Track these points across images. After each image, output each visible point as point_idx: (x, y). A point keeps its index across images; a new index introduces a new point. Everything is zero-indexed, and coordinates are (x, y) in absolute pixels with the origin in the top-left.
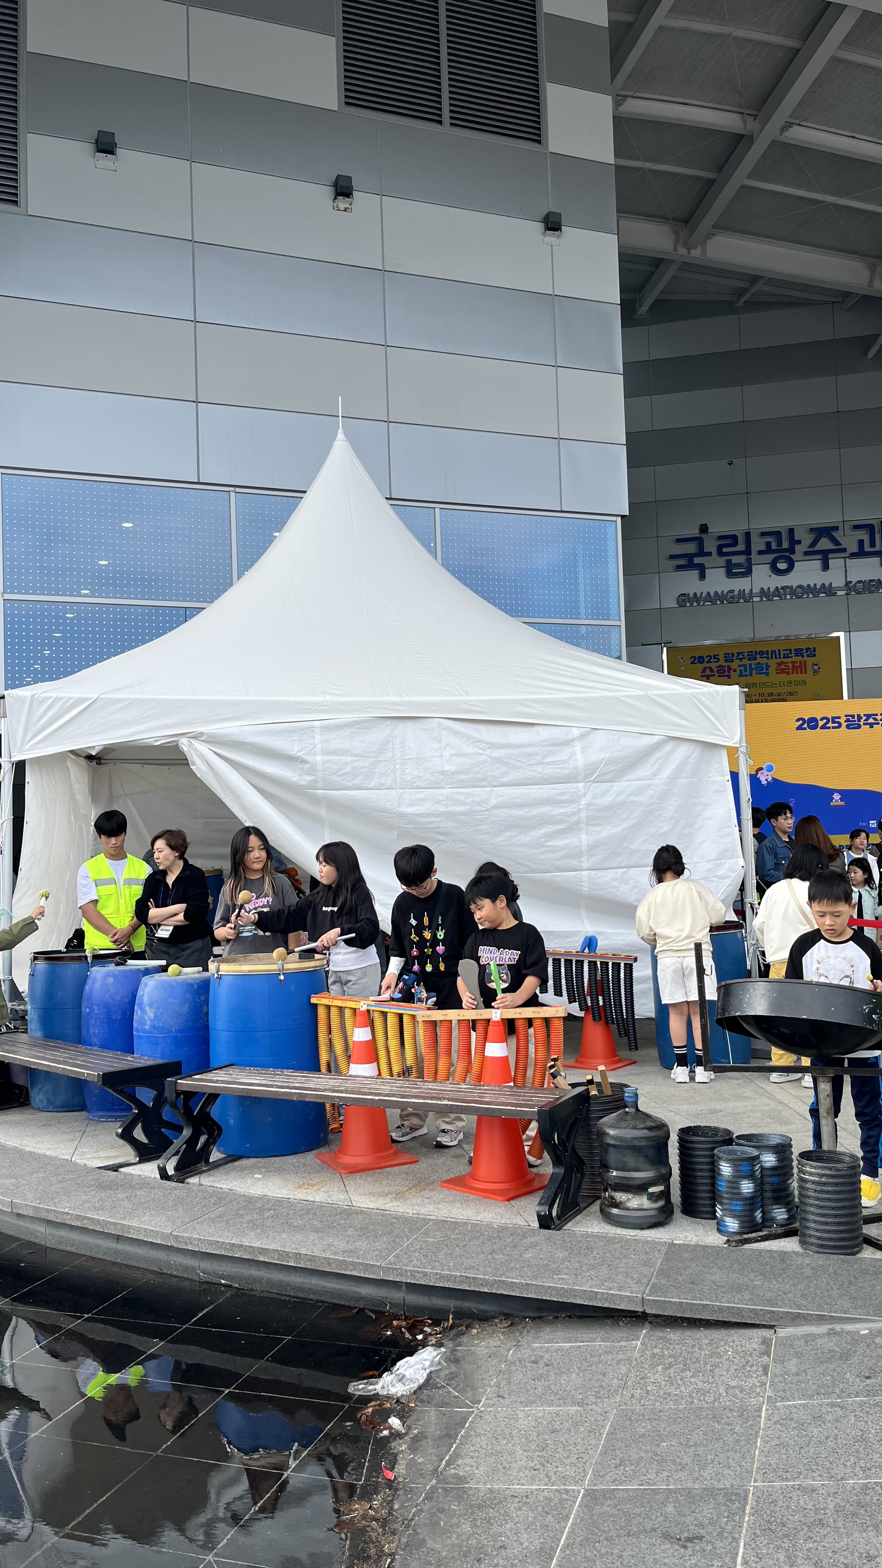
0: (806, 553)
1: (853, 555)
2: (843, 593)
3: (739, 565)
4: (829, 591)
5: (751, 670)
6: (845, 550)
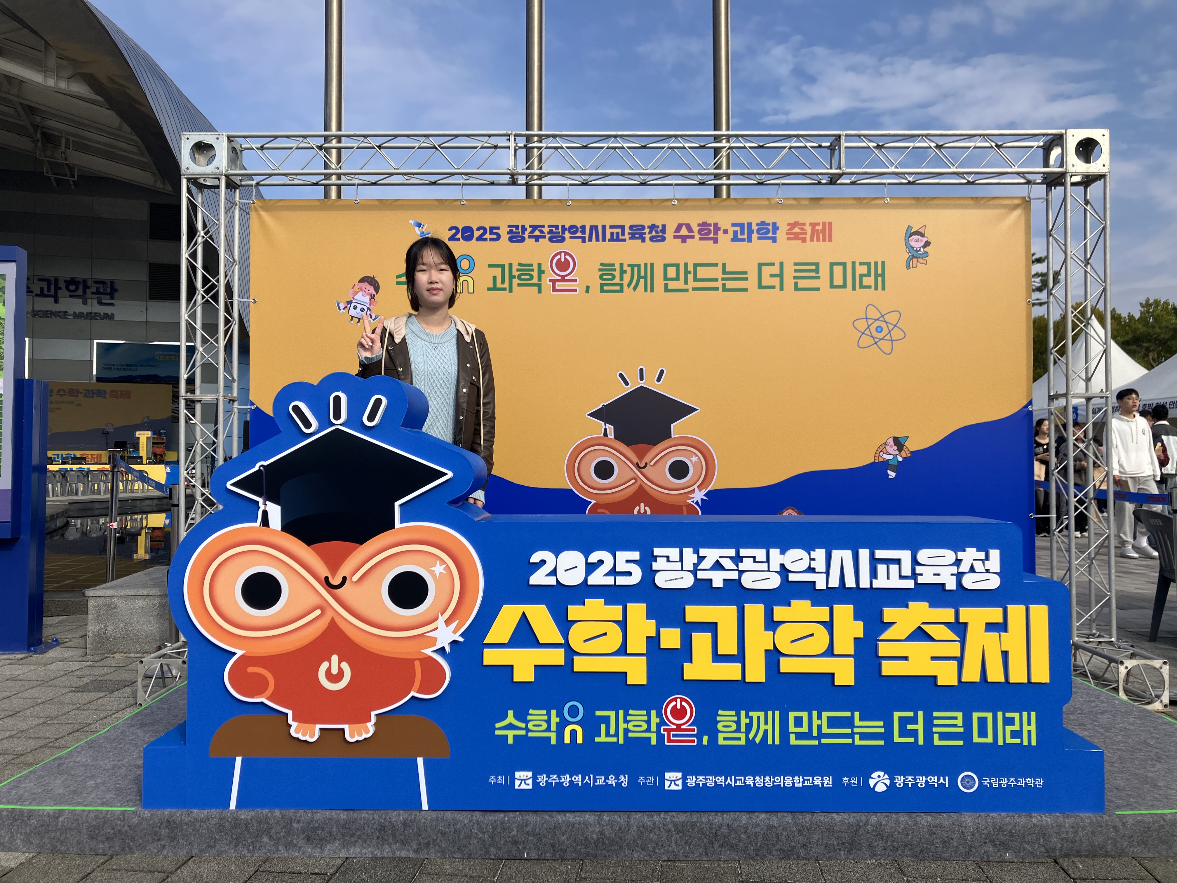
1: (37, 295)
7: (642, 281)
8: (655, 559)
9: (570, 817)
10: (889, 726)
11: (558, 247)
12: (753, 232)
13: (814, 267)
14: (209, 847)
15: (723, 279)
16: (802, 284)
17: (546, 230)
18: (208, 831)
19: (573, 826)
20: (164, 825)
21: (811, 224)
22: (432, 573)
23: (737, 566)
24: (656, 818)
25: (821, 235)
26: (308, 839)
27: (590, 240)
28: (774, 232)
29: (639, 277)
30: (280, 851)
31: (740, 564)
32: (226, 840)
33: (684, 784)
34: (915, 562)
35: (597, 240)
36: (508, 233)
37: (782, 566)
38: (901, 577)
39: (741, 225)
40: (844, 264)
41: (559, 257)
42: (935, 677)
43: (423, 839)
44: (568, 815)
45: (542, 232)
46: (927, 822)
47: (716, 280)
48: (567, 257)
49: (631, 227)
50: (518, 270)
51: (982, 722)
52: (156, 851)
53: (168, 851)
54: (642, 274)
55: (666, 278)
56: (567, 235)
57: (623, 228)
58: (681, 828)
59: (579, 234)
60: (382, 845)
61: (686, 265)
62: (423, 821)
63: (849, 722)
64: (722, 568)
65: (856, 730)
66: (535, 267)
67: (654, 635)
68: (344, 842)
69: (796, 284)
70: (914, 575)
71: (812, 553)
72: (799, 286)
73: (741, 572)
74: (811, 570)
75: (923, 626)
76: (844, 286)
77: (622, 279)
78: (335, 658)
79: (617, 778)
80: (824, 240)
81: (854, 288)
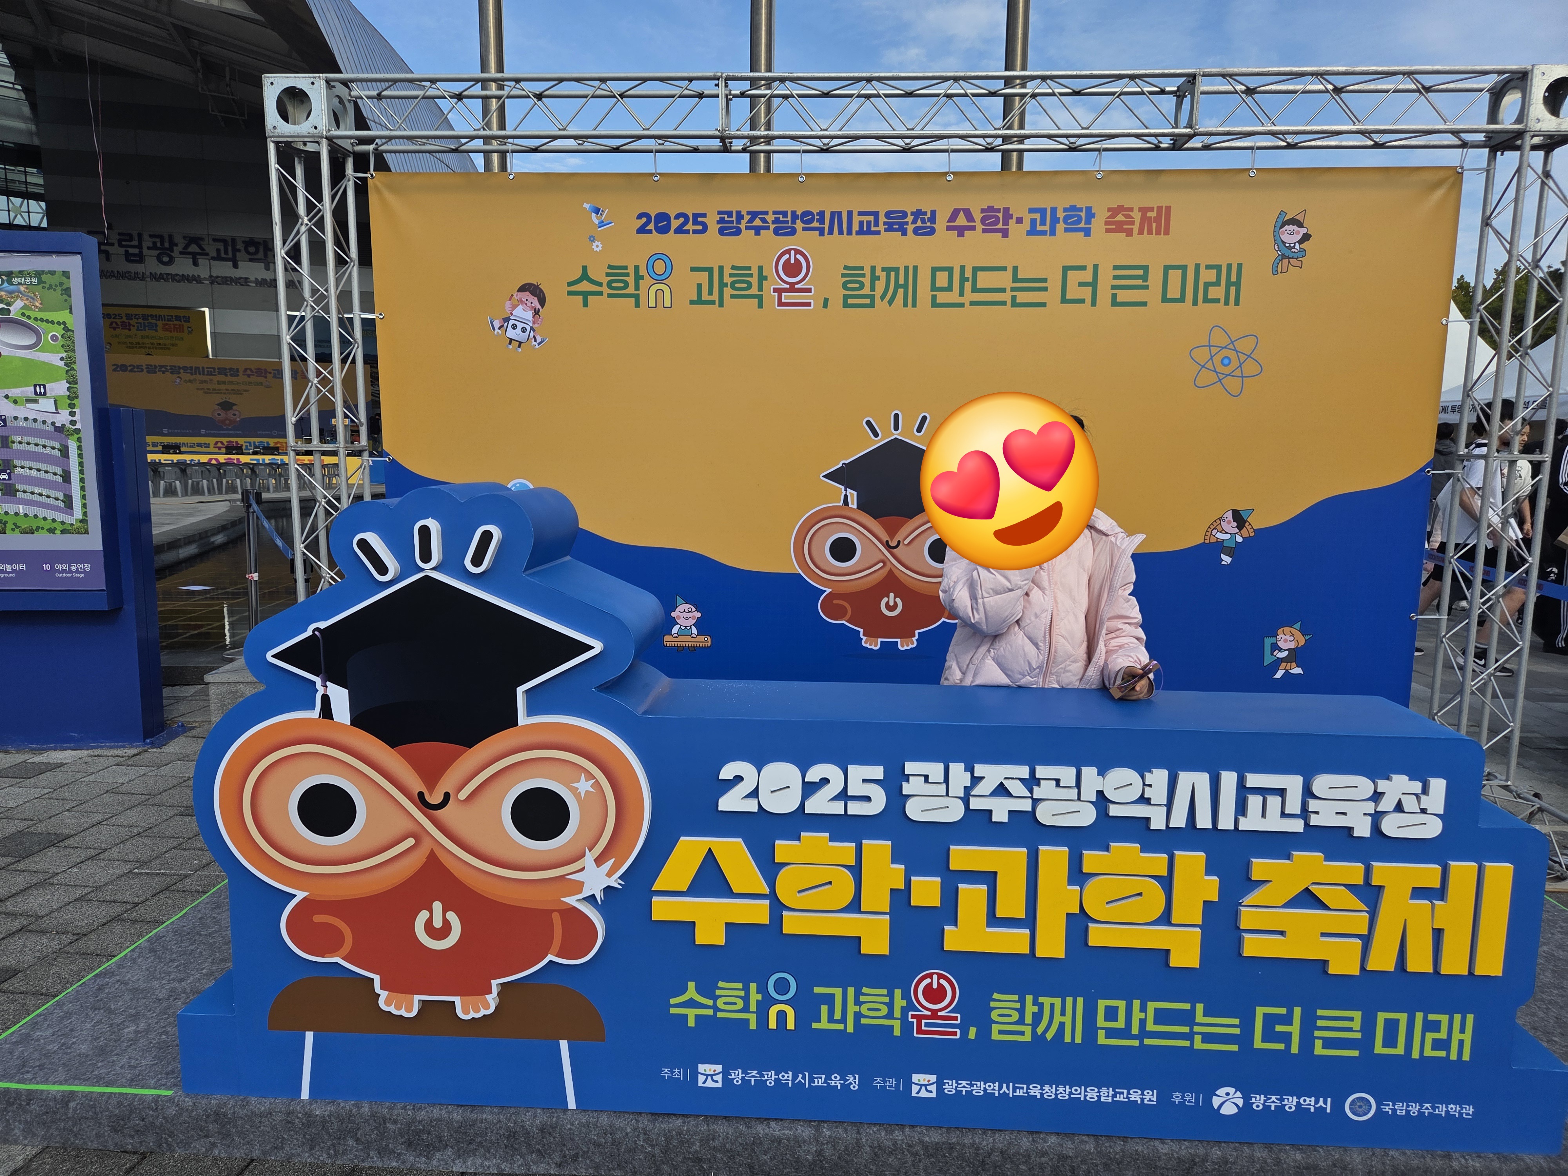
0: (181, 253)
1: (213, 258)
2: (208, 282)
3: (134, 255)
4: (197, 280)
5: (145, 326)
6: (207, 254)
7: (901, 291)
8: (907, 778)
9: (776, 1129)
10: (1247, 1025)
11: (787, 242)
12: (1058, 220)
13: (1141, 272)
14: (276, 1148)
15: (1013, 289)
16: (1123, 295)
17: (770, 218)
18: (272, 1129)
19: (779, 1142)
20: (212, 1118)
21: (1141, 209)
22: (575, 791)
23: (1031, 792)
24: (898, 1135)
25: (1154, 225)
26: (409, 1144)
27: (831, 232)
28: (1088, 222)
29: (897, 286)
30: (372, 1158)
31: (1035, 788)
32: (298, 1140)
33: (940, 1090)
34: (1308, 793)
35: (841, 232)
36: (718, 222)
37: (1100, 794)
38: (1283, 815)
39: (1042, 211)
40: (1184, 268)
41: (787, 256)
42: (1325, 963)
43: (569, 1150)
44: (773, 1124)
45: (764, 220)
46: (1295, 1161)
47: (1003, 290)
48: (799, 256)
49: (888, 214)
50: (731, 275)
51: (1391, 1027)
52: (204, 1149)
53: (220, 1151)
54: (901, 281)
55: (934, 288)
56: (799, 225)
57: (876, 214)
58: (933, 1151)
59: (815, 224)
60: (512, 1156)
61: (963, 268)
62: (569, 1126)
63: (1187, 1018)
64: (1008, 794)
65: (1196, 1029)
66: (755, 271)
67: (902, 886)
68: (459, 1150)
69: (1114, 296)
70: (1305, 813)
71: (1147, 775)
72: (1119, 299)
73: (1036, 802)
74: (1143, 800)
75: (1313, 888)
76: (1182, 299)
77: (873, 288)
78: (437, 906)
79: (843, 1078)
80: (1158, 233)
81: (1195, 303)
